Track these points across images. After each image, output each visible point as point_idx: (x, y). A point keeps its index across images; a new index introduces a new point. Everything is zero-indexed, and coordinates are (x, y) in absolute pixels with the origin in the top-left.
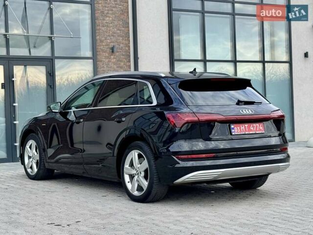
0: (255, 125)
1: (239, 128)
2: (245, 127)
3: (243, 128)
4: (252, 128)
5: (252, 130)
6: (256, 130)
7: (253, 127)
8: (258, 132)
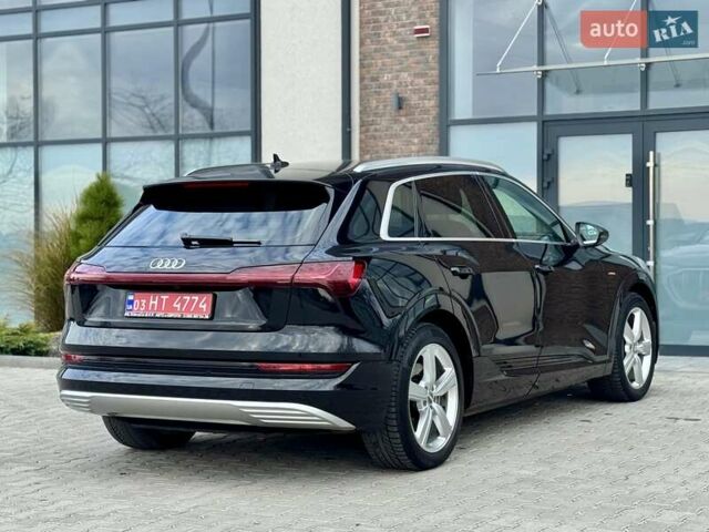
0: (187, 298)
1: (144, 301)
2: (160, 301)
3: (156, 303)
4: (177, 305)
5: (175, 310)
6: (187, 310)
7: (182, 302)
8: (189, 316)
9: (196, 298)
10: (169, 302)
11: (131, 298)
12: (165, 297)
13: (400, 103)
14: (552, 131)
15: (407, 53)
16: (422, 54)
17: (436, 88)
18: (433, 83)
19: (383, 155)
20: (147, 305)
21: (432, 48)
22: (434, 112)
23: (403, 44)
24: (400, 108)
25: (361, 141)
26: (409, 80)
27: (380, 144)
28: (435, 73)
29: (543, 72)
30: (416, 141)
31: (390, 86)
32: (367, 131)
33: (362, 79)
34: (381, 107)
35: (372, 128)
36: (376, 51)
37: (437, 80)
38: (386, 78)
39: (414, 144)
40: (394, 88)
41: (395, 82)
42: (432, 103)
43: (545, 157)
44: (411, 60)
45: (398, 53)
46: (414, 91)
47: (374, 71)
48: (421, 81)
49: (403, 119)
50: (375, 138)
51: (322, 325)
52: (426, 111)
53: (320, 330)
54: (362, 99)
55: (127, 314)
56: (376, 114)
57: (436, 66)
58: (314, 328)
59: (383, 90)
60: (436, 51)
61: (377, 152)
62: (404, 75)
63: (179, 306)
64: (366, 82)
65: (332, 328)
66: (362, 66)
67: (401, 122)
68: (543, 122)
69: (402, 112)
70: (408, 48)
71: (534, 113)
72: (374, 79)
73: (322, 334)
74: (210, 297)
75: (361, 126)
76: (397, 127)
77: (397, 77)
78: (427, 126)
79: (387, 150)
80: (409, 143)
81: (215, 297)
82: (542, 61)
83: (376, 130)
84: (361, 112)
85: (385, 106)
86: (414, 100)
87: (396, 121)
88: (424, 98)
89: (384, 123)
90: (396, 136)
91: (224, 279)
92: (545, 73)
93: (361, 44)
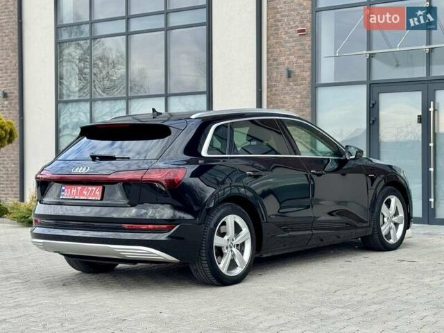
0: (90, 188)
1: (69, 190)
2: (77, 190)
3: (75, 191)
5: (84, 195)
6: (90, 195)
7: (88, 190)
9: (94, 188)
10: (82, 191)
11: (63, 188)
12: (79, 188)
13: (289, 74)
14: (375, 90)
15: (293, 44)
16: (302, 45)
17: (309, 65)
18: (308, 62)
19: (280, 105)
20: (71, 191)
21: (307, 41)
22: (309, 79)
23: (291, 39)
24: (289, 77)
25: (268, 97)
26: (295, 60)
27: (279, 98)
28: (309, 55)
29: (370, 54)
30: (298, 96)
31: (284, 64)
32: (271, 91)
33: (268, 60)
34: (279, 77)
35: (274, 89)
36: (276, 43)
37: (310, 59)
38: (282, 59)
39: (297, 98)
40: (286, 65)
41: (287, 62)
42: (308, 73)
43: (371, 105)
44: (296, 48)
45: (288, 44)
46: (298, 67)
47: (275, 55)
48: (301, 61)
49: (291, 84)
50: (275, 94)
51: (162, 204)
52: (304, 79)
53: (161, 206)
54: (268, 72)
55: (61, 197)
56: (276, 81)
57: (310, 52)
58: (158, 205)
59: (280, 67)
60: (310, 43)
61: (277, 103)
62: (292, 57)
63: (86, 193)
64: (270, 62)
65: (169, 205)
66: (268, 52)
67: (290, 85)
68: (370, 84)
69: (291, 79)
70: (295, 41)
71: (365, 79)
72: (275, 60)
73: (163, 209)
74: (101, 187)
75: (268, 88)
76: (288, 88)
77: (288, 58)
78: (304, 87)
79: (282, 102)
80: (295, 98)
81: (104, 189)
82: (369, 48)
83: (276, 90)
84: (268, 80)
85: (281, 76)
86: (297, 72)
87: (288, 85)
88: (303, 71)
89: (281, 85)
90: (287, 94)
91: (107, 178)
92: (372, 56)
93: (268, 39)
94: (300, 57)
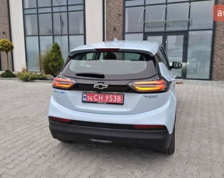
14: (146, 35)
23: (115, 17)
25: (106, 37)
28: (122, 23)
29: (144, 23)
33: (107, 24)
40: (113, 26)
42: (121, 29)
44: (117, 20)
46: (118, 27)
47: (109, 22)
54: (107, 28)
56: (109, 31)
60: (122, 18)
62: (116, 23)
68: (144, 33)
69: (115, 31)
71: (142, 31)
75: (107, 34)
76: (114, 34)
78: (120, 34)
83: (110, 34)
84: (106, 31)
85: (112, 30)
93: (107, 17)
94: (119, 23)
